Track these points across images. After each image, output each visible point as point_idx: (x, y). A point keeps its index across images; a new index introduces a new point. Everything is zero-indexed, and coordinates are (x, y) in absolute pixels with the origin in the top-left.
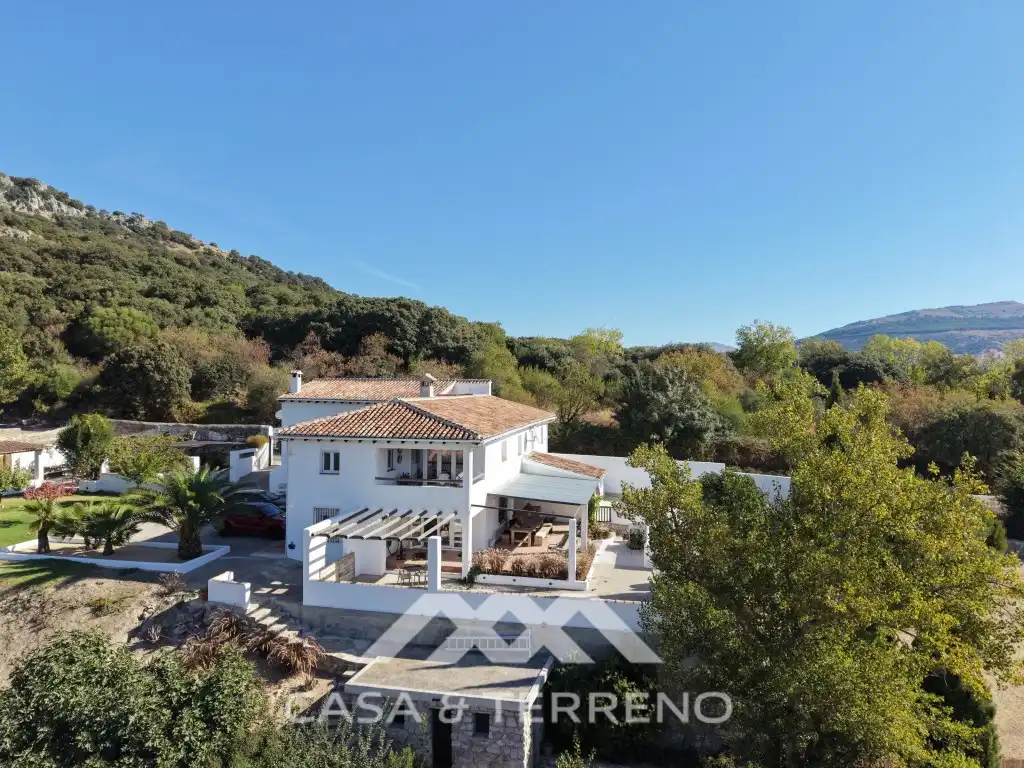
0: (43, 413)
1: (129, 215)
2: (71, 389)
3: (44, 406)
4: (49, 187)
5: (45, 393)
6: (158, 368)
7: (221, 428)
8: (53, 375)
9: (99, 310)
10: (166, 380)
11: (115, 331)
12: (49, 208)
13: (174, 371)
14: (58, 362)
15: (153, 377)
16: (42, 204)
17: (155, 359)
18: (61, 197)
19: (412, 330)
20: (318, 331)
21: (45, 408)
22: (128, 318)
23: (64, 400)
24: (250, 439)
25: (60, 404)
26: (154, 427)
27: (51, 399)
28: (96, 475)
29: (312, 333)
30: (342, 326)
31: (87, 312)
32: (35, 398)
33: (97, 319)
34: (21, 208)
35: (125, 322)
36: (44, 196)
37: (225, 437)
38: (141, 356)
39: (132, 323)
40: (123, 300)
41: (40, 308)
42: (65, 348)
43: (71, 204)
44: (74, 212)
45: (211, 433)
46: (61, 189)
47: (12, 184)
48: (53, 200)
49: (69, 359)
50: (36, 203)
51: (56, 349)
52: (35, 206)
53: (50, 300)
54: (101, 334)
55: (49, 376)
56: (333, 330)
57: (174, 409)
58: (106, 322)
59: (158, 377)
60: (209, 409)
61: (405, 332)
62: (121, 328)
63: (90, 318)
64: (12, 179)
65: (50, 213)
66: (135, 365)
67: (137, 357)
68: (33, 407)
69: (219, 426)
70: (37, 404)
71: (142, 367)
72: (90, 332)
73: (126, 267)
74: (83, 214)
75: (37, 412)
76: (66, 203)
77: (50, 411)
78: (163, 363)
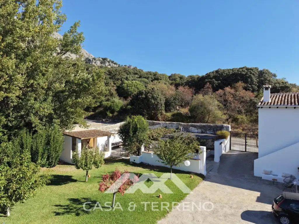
0: (110, 117)
1: (128, 66)
2: (120, 108)
3: (110, 114)
4: (110, 60)
5: (110, 109)
6: (153, 97)
7: (197, 125)
8: (113, 102)
9: (126, 82)
10: (156, 103)
11: (132, 88)
12: (110, 65)
13: (158, 99)
14: (115, 98)
15: (151, 101)
16: (108, 64)
17: (151, 93)
18: (112, 62)
19: (255, 80)
20: (210, 82)
21: (111, 115)
22: (135, 84)
23: (117, 112)
24: (219, 133)
25: (116, 114)
26: (159, 124)
27: (112, 112)
28: (139, 152)
29: (208, 83)
30: (220, 80)
31: (123, 83)
32: (107, 111)
33: (126, 85)
34: (104, 65)
35: (135, 85)
36: (109, 62)
37: (200, 130)
38: (146, 92)
39: (137, 85)
40: (132, 79)
41: (108, 83)
42: (117, 93)
43: (115, 64)
44: (115, 66)
45: (191, 128)
46: (112, 60)
47: (102, 60)
48: (111, 63)
49: (118, 97)
50: (107, 64)
51: (114, 93)
52: (107, 65)
53: (111, 80)
54: (127, 90)
55: (112, 102)
56: (216, 82)
57: (159, 115)
58: (129, 85)
59: (153, 101)
60: (173, 115)
61: (252, 80)
62: (133, 87)
63: (123, 84)
64: (102, 58)
65: (110, 66)
66: (144, 96)
67: (144, 93)
68: (107, 115)
69: (195, 124)
70: (108, 113)
71: (146, 96)
72: (123, 89)
73: (130, 73)
74: (117, 66)
75: (108, 116)
76: (114, 63)
77: (112, 117)
78: (155, 95)
